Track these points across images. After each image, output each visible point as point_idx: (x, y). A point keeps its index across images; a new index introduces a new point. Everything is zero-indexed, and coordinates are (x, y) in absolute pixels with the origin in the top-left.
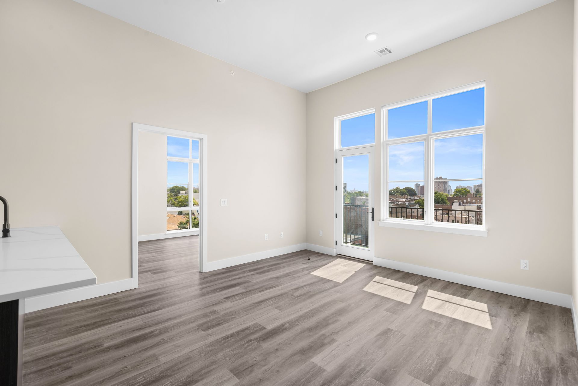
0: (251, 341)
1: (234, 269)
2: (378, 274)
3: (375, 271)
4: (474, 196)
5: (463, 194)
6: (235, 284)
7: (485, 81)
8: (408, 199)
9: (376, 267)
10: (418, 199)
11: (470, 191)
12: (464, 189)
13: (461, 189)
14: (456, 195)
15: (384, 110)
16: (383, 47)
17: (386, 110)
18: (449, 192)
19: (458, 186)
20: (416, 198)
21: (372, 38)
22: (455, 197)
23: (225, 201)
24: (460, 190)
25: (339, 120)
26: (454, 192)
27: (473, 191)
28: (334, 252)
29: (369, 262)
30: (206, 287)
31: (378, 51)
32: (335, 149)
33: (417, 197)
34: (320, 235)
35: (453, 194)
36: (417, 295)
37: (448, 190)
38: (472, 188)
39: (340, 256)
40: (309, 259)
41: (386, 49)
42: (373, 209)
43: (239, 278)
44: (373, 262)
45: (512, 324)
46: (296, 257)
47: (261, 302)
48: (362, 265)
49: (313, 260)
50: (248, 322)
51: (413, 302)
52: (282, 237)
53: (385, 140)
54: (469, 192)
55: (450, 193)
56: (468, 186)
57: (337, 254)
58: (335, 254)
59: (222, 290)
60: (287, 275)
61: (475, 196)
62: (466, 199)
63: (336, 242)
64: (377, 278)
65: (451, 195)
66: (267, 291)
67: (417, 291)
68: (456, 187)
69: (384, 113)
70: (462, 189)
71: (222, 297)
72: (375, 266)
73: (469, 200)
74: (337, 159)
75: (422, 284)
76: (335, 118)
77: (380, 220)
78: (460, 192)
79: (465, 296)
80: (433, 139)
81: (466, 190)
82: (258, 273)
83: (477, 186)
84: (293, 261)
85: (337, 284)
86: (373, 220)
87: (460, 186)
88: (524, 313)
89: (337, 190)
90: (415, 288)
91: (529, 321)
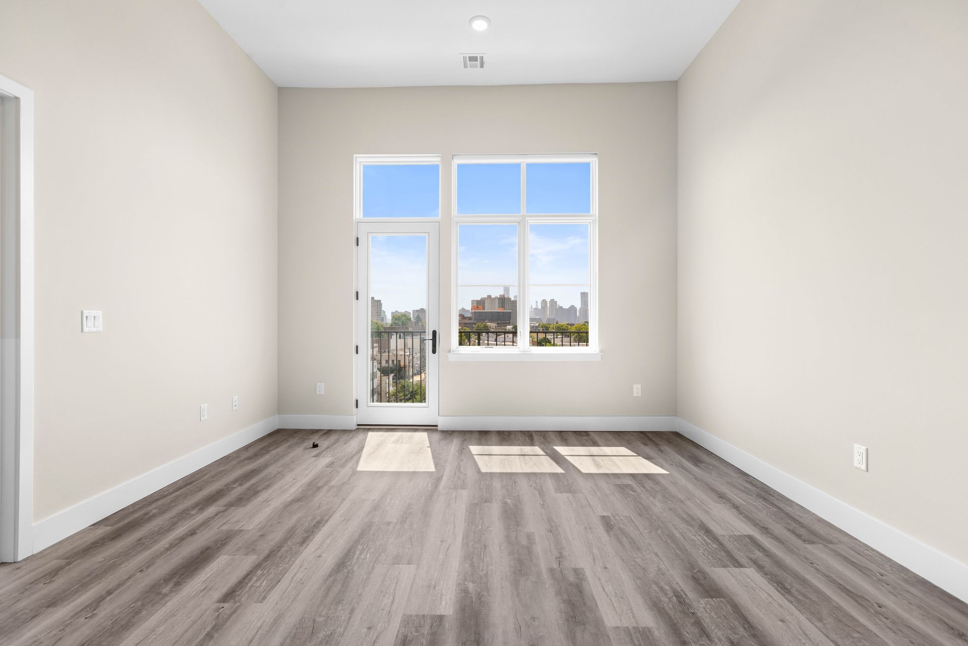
1: (137, 515)
6: (202, 553)
14: (395, 323)
18: (382, 319)
23: (95, 317)
24: (399, 317)
28: (351, 421)
29: (430, 428)
40: (315, 446)
42: (434, 333)
43: (192, 533)
44: (437, 426)
46: (277, 447)
50: (380, 625)
57: (358, 425)
58: (355, 427)
59: (178, 584)
71: (210, 601)
72: (442, 432)
77: (449, 352)
83: (417, 311)
86: (434, 351)
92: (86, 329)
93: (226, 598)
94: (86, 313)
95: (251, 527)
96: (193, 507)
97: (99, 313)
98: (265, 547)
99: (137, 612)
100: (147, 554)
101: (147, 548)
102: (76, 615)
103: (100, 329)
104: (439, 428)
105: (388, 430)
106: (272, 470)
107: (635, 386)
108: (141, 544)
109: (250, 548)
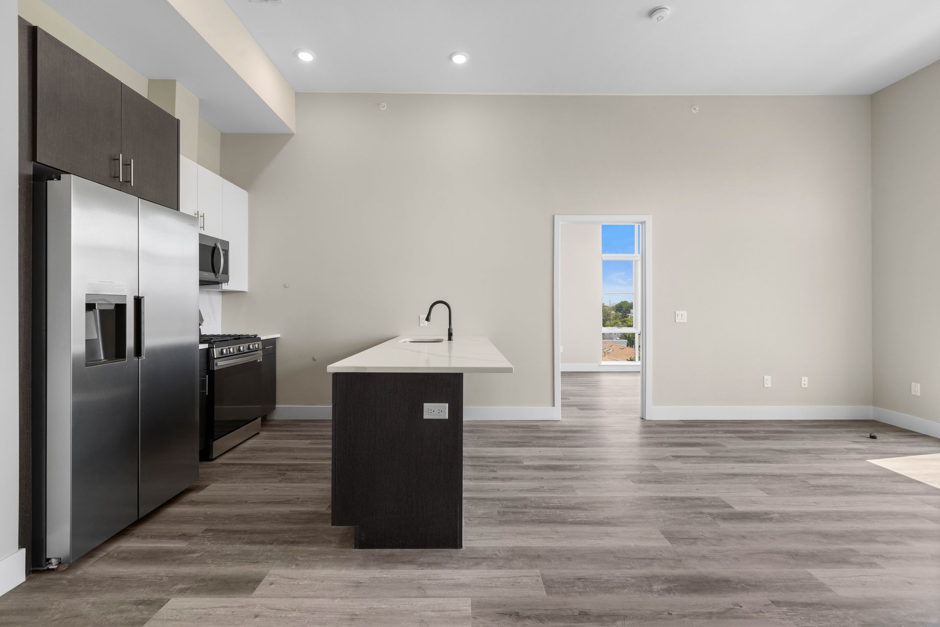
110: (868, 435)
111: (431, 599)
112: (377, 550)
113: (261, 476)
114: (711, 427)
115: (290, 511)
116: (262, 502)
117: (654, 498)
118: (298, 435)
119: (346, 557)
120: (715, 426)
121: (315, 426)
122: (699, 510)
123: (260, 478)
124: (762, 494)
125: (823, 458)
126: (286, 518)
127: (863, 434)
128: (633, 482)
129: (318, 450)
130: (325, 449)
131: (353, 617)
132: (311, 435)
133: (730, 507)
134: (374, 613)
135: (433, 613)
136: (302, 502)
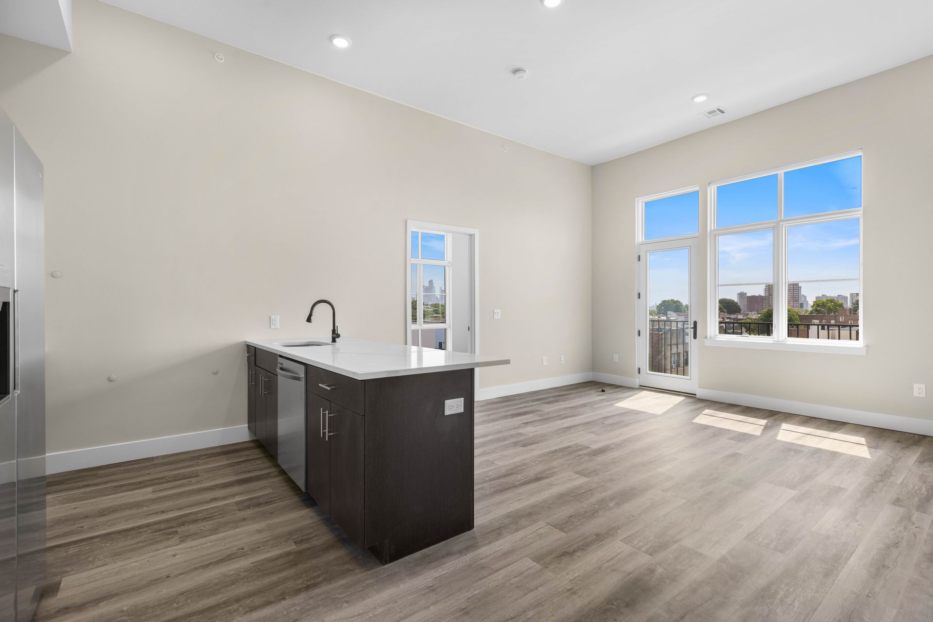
0: (580, 455)
2: (708, 407)
3: (701, 405)
4: (851, 313)
5: (830, 310)
7: (862, 148)
8: (726, 318)
9: (701, 400)
10: (744, 319)
11: (842, 304)
12: (832, 301)
13: (824, 300)
15: (711, 188)
16: (714, 107)
17: (714, 188)
19: (821, 295)
20: (740, 317)
21: (700, 99)
22: (815, 314)
25: (642, 202)
26: (812, 306)
27: (849, 305)
29: (690, 396)
30: (491, 414)
31: (706, 113)
32: (636, 242)
33: (742, 316)
34: (614, 361)
35: (810, 309)
36: (766, 428)
37: (800, 302)
38: (847, 299)
39: (643, 388)
40: (603, 391)
41: (719, 110)
43: (525, 407)
44: (696, 395)
45: (897, 455)
47: (569, 428)
48: (681, 398)
49: (609, 392)
51: (762, 434)
52: (563, 362)
53: (712, 228)
54: (841, 306)
55: (805, 308)
56: (838, 295)
57: (640, 386)
58: (637, 386)
59: (513, 417)
60: (585, 405)
61: (854, 314)
62: (835, 318)
63: (639, 369)
64: (707, 411)
65: (807, 311)
66: (569, 419)
67: (767, 424)
68: (817, 297)
69: (712, 191)
70: (829, 300)
73: (842, 319)
74: (639, 256)
75: (771, 418)
76: (636, 199)
78: (823, 305)
79: (834, 430)
80: (786, 226)
81: (835, 303)
82: (545, 403)
84: (581, 392)
85: (654, 416)
87: (823, 295)
88: (915, 447)
89: (639, 298)
90: (764, 422)
91: (921, 453)
92: (495, 318)
93: (524, 424)
94: (495, 311)
95: (546, 410)
96: (530, 401)
97: (499, 311)
98: (546, 417)
99: (499, 419)
100: (508, 409)
101: (509, 407)
102: (485, 415)
103: (500, 318)
104: (698, 396)
105: (659, 392)
106: (571, 396)
107: (916, 386)
108: (508, 406)
109: (541, 415)
110: (601, 390)
111: (502, 571)
112: (407, 558)
113: (141, 544)
114: (520, 399)
115: (252, 563)
116: (196, 569)
117: (546, 454)
118: (116, 487)
119: (386, 575)
120: (523, 399)
121: (128, 471)
122: (577, 453)
123: (142, 547)
124: (592, 436)
125: (595, 408)
126: (260, 570)
127: (597, 390)
128: (522, 447)
129: (181, 495)
130: (189, 491)
131: (465, 612)
132: (140, 483)
133: (589, 448)
134: (477, 600)
135: (517, 578)
136: (253, 550)
